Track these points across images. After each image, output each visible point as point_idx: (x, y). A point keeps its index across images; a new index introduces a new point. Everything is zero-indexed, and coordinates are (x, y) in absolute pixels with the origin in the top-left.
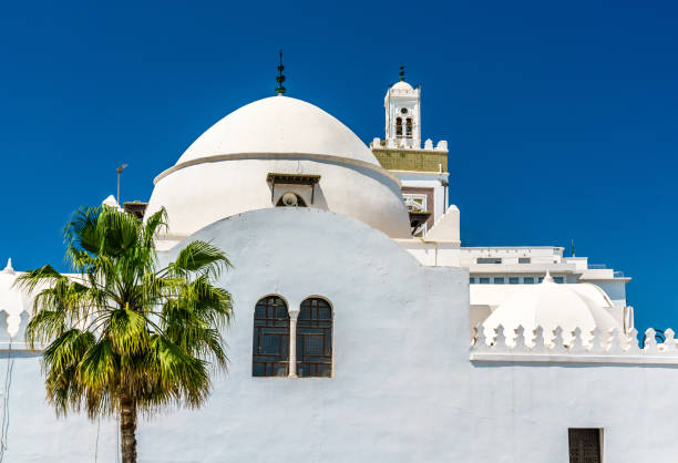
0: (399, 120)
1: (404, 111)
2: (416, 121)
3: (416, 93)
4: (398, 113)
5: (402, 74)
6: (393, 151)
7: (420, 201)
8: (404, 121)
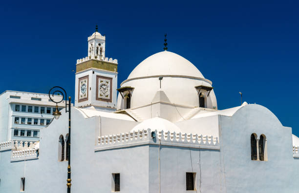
0: (97, 48)
1: (100, 45)
2: (104, 49)
3: (104, 38)
4: (97, 45)
5: (97, 29)
6: (99, 61)
7: (107, 82)
8: (99, 49)
